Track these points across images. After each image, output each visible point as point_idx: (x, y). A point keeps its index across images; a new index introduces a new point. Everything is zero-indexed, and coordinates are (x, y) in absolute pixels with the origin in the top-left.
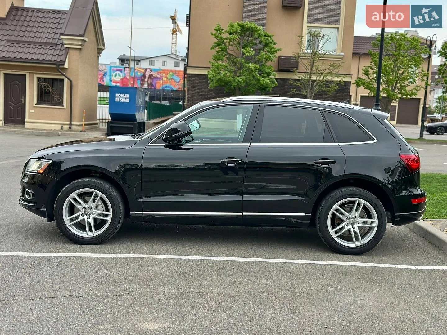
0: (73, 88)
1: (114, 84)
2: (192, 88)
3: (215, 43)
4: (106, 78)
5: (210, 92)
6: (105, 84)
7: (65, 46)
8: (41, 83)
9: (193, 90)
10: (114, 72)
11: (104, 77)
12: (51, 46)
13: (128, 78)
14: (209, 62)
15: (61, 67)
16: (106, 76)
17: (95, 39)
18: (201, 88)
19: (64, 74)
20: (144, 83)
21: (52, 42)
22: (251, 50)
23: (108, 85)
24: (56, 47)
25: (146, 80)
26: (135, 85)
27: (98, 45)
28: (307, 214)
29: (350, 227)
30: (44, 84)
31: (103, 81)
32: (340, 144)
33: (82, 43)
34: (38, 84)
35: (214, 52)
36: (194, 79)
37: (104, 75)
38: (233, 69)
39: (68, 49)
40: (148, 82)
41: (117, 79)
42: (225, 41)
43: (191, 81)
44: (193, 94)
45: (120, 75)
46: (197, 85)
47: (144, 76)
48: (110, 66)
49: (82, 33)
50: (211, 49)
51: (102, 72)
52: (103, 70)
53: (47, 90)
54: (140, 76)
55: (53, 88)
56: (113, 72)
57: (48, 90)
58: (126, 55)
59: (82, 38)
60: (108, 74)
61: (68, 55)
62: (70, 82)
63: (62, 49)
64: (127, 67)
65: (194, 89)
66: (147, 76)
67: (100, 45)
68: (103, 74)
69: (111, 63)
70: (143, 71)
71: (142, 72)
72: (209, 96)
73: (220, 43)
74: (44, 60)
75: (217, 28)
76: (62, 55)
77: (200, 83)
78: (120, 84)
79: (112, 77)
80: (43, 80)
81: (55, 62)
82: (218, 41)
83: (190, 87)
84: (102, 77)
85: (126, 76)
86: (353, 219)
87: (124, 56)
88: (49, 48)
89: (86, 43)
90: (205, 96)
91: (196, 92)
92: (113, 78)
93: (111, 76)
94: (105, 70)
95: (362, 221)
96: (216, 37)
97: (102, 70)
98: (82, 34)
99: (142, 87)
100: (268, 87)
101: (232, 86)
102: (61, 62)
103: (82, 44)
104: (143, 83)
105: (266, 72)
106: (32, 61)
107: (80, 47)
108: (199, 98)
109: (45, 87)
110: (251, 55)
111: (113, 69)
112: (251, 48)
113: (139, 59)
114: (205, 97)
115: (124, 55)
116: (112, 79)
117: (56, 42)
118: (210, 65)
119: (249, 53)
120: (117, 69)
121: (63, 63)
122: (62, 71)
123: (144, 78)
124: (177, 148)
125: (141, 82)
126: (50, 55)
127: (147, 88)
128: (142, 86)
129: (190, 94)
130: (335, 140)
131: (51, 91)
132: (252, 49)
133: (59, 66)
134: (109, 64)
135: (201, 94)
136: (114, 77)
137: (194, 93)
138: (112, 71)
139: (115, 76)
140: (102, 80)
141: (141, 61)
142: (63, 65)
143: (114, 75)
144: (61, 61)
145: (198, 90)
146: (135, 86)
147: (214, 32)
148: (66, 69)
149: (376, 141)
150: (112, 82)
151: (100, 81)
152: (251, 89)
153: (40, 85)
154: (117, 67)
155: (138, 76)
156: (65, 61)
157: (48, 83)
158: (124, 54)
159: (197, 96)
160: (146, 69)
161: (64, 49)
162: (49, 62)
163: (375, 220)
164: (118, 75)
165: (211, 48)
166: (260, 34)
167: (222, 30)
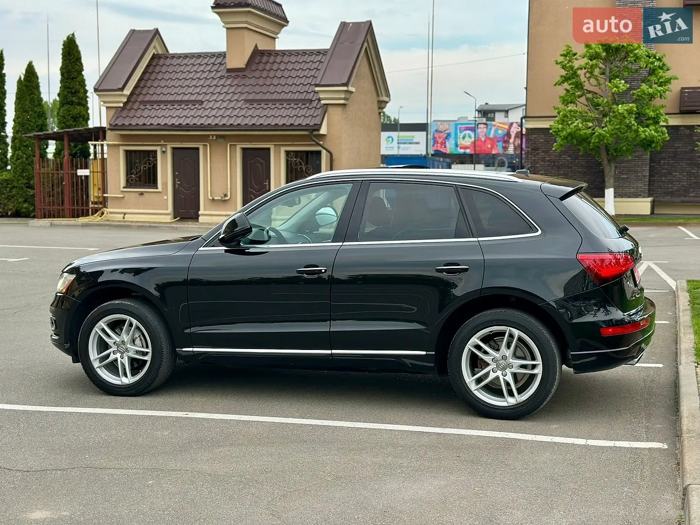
0: (334, 162)
1: (462, 151)
2: (533, 151)
3: (562, 76)
4: (450, 142)
5: (563, 156)
6: (448, 152)
7: (323, 102)
8: (291, 158)
9: (535, 154)
10: (462, 132)
11: (447, 140)
12: (303, 104)
13: (483, 139)
14: (554, 107)
15: (315, 133)
16: (450, 139)
17: (373, 88)
18: (547, 149)
19: (321, 143)
20: (509, 146)
21: (298, 98)
22: (620, 83)
23: (452, 153)
24: (310, 104)
25: (512, 140)
26: (493, 150)
27: (378, 95)
28: (427, 353)
29: (499, 373)
30: (295, 159)
31: (445, 147)
32: (480, 239)
33: (345, 95)
34: (287, 161)
35: (561, 90)
36: (537, 136)
37: (446, 138)
38: (593, 116)
39: (326, 106)
40: (514, 144)
41: (466, 142)
42: (579, 72)
43: (531, 139)
44: (534, 160)
45: (470, 137)
46: (542, 146)
47: (508, 135)
48: (456, 124)
49: (344, 81)
50: (555, 85)
51: (443, 134)
52: (445, 131)
53: (299, 169)
54: (501, 136)
55: (307, 165)
56: (460, 132)
57: (301, 168)
58: (490, 103)
59: (345, 88)
60: (453, 135)
61: (326, 115)
62: (329, 154)
63: (318, 107)
64: (481, 124)
65: (537, 152)
66: (513, 135)
67: (382, 96)
68: (445, 136)
69: (459, 119)
70: (507, 127)
71: (505, 128)
72: (561, 162)
73: (571, 76)
74: (292, 124)
75: (565, 52)
76: (318, 115)
77: (545, 143)
78: (470, 150)
79: (459, 140)
80: (293, 155)
81: (307, 128)
82: (566, 72)
83: (530, 149)
84: (443, 142)
85: (480, 137)
86: (503, 361)
87: (487, 106)
88: (300, 107)
89: (353, 94)
90: (554, 162)
91: (541, 156)
92: (461, 142)
93: (457, 138)
94: (447, 130)
95: (517, 364)
96: (564, 67)
97: (443, 130)
98: (345, 83)
99: (506, 153)
100: (653, 142)
101: (591, 145)
102: (315, 126)
103: (345, 98)
104: (507, 145)
105: (650, 116)
106: (276, 127)
107: (342, 102)
108: (546, 167)
109: (296, 164)
110: (621, 91)
111: (460, 128)
112: (621, 79)
113: (507, 109)
114: (554, 165)
115: (486, 104)
116: (459, 143)
117: (310, 98)
118: (555, 113)
119: (617, 87)
120: (467, 127)
121: (318, 127)
122: (317, 140)
123: (508, 138)
124: (242, 252)
125: (504, 145)
126: (300, 117)
127: (513, 153)
128: (505, 151)
129: (529, 161)
130: (474, 234)
131: (304, 169)
132: (623, 82)
133: (312, 133)
134: (456, 119)
135: (548, 160)
136: (461, 139)
137: (537, 158)
138: (458, 131)
139: (464, 138)
140: (443, 146)
141: (510, 112)
142: (318, 130)
143: (461, 136)
144: (315, 124)
145: (543, 154)
146: (493, 152)
147: (561, 59)
148: (324, 135)
149: (540, 232)
150: (459, 148)
151: (441, 147)
152: (625, 145)
153: (290, 162)
154: (466, 124)
155: (498, 136)
156: (321, 124)
157: (301, 159)
158: (487, 102)
159: (542, 163)
160: (512, 124)
161: (321, 107)
162: (300, 127)
163: (538, 363)
164: (467, 135)
165: (555, 83)
166: (638, 55)
167: (575, 54)
